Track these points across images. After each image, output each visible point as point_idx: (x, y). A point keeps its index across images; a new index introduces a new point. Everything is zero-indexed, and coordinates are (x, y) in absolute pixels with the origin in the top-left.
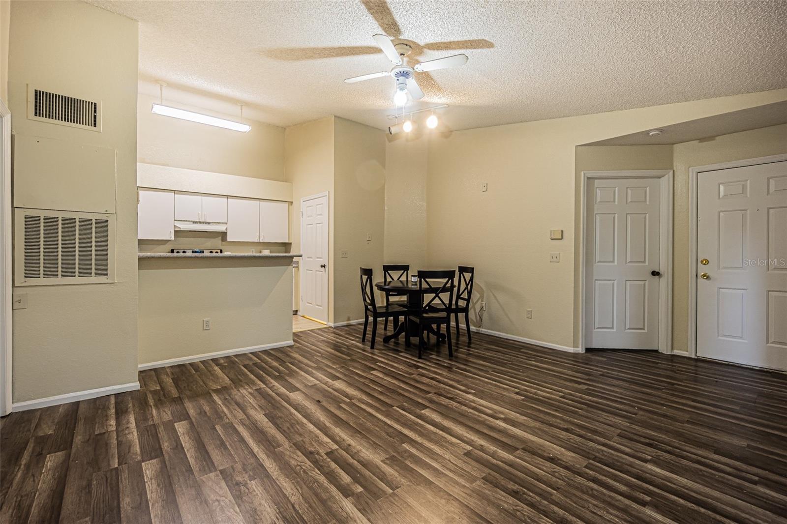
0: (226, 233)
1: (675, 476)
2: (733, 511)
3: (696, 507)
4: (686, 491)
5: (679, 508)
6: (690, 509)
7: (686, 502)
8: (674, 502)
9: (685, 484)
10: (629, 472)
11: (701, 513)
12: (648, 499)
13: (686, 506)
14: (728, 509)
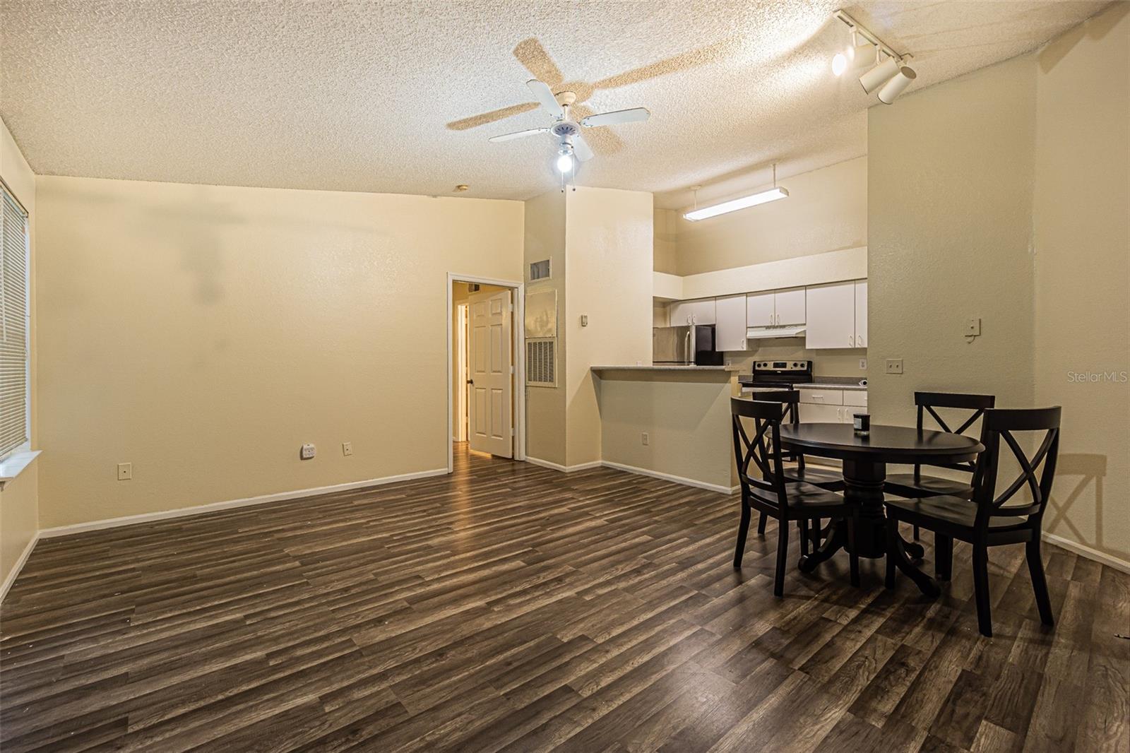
0: (805, 338)
1: (277, 712)
2: (192, 726)
3: (228, 694)
4: (251, 703)
5: (241, 679)
6: (231, 688)
7: (240, 691)
8: (250, 681)
9: (258, 712)
10: (318, 671)
11: (221, 692)
12: (272, 663)
13: (237, 686)
14: (197, 724)
